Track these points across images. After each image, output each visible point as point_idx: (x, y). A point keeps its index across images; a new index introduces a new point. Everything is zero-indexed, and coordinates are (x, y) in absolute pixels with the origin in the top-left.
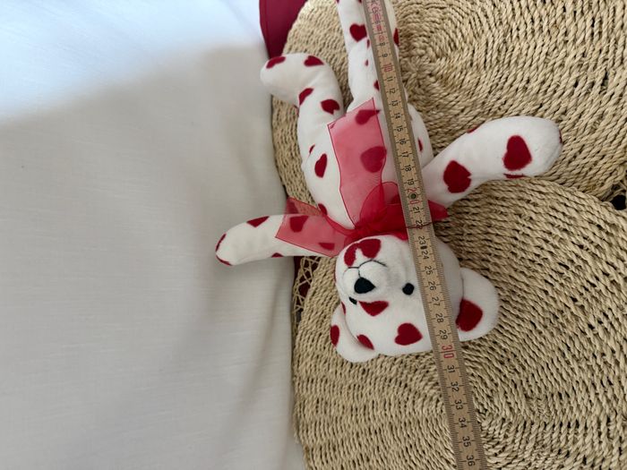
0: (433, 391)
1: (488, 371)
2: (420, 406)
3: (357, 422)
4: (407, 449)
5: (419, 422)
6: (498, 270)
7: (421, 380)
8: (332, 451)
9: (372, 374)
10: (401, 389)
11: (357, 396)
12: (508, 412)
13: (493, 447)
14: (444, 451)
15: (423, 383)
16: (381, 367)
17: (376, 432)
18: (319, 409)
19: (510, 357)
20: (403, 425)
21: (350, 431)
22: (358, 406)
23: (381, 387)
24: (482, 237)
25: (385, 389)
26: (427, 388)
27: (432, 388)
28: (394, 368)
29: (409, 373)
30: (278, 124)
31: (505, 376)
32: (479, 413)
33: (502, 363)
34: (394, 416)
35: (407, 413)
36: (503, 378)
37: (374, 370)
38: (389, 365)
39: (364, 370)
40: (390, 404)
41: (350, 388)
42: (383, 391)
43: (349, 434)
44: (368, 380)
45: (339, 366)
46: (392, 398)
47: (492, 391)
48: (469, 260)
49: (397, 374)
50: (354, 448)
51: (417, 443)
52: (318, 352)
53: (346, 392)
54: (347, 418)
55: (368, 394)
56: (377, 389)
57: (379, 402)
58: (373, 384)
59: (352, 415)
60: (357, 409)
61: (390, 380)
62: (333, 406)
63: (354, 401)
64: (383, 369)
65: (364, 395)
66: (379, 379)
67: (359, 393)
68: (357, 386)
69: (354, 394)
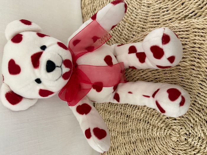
0: (162, 125)
1: (192, 115)
2: (155, 132)
3: (124, 138)
4: (148, 151)
5: (155, 139)
6: (200, 65)
7: (156, 120)
8: (113, 151)
9: (131, 117)
10: (146, 124)
11: (124, 127)
12: (202, 135)
13: (194, 150)
14: (168, 152)
15: (157, 121)
16: (136, 114)
17: (133, 143)
19: (204, 108)
20: (146, 140)
21: (121, 142)
22: (124, 131)
23: (136, 123)
24: (191, 50)
25: (138, 124)
26: (159, 123)
27: (162, 124)
28: (142, 115)
29: (150, 117)
30: (84, 6)
31: (201, 117)
32: (187, 135)
33: (199, 111)
34: (142, 136)
35: (149, 135)
36: (200, 118)
37: (132, 115)
38: (139, 114)
39: (127, 116)
40: (140, 131)
41: (121, 123)
42: (137, 125)
43: (120, 144)
44: (130, 121)
45: (116, 114)
46: (141, 128)
47: (193, 124)
48: (184, 61)
49: (143, 117)
50: (123, 150)
51: (154, 148)
52: (105, 108)
53: (119, 126)
54: (120, 137)
55: (129, 126)
56: (134, 124)
57: (135, 130)
58: (132, 122)
59: (122, 136)
60: (124, 133)
61: (140, 120)
62: (113, 131)
63: (123, 129)
64: (137, 115)
65: (128, 127)
66: (135, 120)
67: (125, 126)
68: (124, 123)
69: (123, 126)
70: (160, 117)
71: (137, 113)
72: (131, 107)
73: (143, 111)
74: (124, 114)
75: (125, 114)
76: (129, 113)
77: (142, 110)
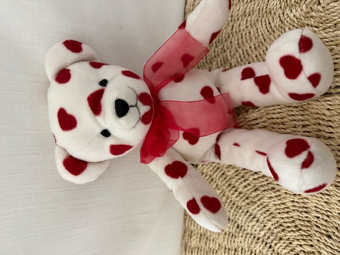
7: (285, 248)
9: (244, 230)
11: (231, 241)
16: (252, 228)
18: (202, 240)
22: (230, 247)
23: (250, 242)
25: (253, 244)
28: (263, 233)
29: (275, 239)
37: (246, 228)
38: (258, 229)
39: (238, 226)
44: (241, 234)
49: (264, 236)
53: (222, 237)
54: (221, 253)
55: (239, 243)
56: (246, 242)
57: (247, 250)
58: (244, 238)
59: (225, 252)
60: (229, 250)
61: (258, 239)
62: (211, 241)
63: (228, 243)
64: (253, 230)
65: (236, 242)
66: (249, 236)
67: (233, 240)
68: (231, 235)
69: (228, 239)
70: (291, 245)
71: (255, 227)
72: (245, 215)
73: (265, 226)
74: (232, 221)
75: (235, 222)
76: (242, 223)
77: (263, 225)
